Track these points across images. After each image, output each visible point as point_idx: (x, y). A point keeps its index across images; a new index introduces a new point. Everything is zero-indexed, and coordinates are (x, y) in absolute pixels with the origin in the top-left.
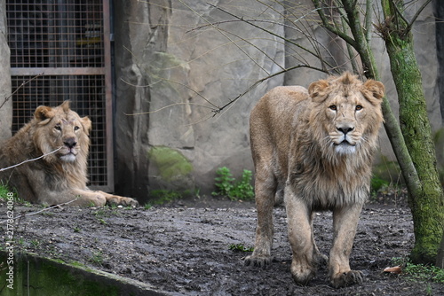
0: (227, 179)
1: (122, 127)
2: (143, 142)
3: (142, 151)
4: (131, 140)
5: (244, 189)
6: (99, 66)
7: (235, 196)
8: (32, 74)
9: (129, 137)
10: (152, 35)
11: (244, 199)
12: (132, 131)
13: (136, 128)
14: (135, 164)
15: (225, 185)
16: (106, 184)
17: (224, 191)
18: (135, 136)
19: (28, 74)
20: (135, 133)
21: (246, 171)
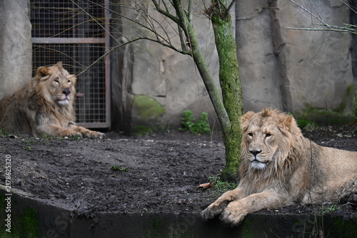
0: (190, 118)
1: (115, 81)
2: (129, 92)
3: (128, 98)
4: (120, 90)
5: (202, 126)
6: (101, 36)
7: (196, 131)
8: (51, 42)
9: (119, 88)
10: (136, 15)
11: (202, 133)
12: (121, 83)
13: (124, 81)
14: (123, 107)
15: (188, 123)
16: (105, 121)
17: (188, 127)
18: (124, 87)
19: (47, 42)
20: (123, 85)
21: (204, 113)
